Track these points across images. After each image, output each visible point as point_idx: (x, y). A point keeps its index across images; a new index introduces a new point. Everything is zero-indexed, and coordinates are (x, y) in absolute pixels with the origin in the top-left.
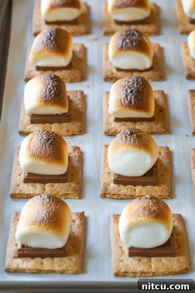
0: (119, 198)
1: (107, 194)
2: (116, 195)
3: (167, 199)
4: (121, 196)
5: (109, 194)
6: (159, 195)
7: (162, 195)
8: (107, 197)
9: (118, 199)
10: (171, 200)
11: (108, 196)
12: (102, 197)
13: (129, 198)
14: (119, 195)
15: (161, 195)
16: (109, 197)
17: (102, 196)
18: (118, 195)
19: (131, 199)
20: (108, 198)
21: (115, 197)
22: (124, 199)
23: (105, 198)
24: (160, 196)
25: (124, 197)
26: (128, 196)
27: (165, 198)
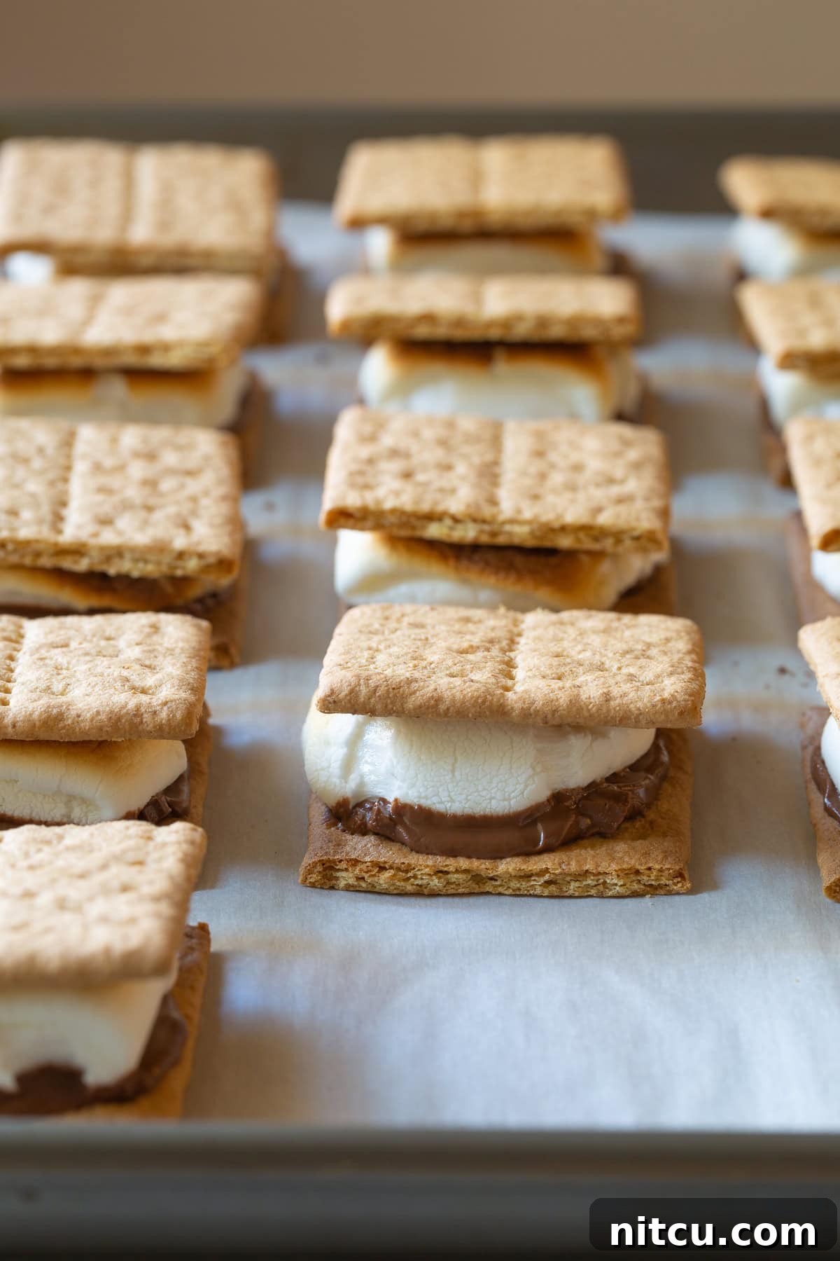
0: (409, 888)
1: (343, 865)
2: (391, 868)
3: (670, 893)
4: (415, 877)
5: (355, 862)
6: (625, 866)
7: (642, 868)
8: (342, 883)
9: (403, 894)
10: (691, 897)
11: (346, 878)
12: (313, 885)
13: (461, 891)
14: (407, 871)
15: (637, 872)
16: (352, 881)
17: (314, 878)
18: (399, 869)
19: (470, 894)
20: (349, 888)
21: (384, 878)
22: (434, 894)
23: (332, 888)
24: (633, 877)
25: (436, 883)
26: (454, 877)
27: (660, 887)
